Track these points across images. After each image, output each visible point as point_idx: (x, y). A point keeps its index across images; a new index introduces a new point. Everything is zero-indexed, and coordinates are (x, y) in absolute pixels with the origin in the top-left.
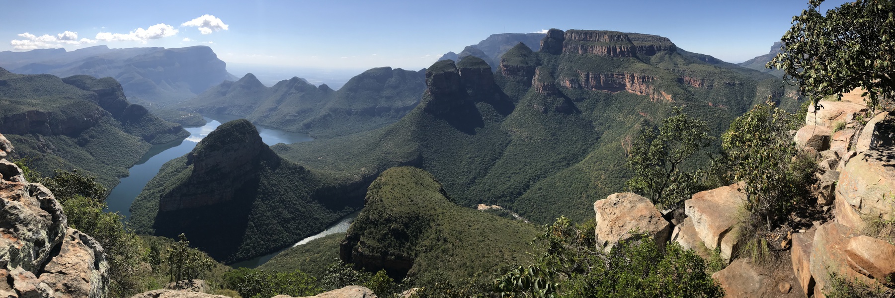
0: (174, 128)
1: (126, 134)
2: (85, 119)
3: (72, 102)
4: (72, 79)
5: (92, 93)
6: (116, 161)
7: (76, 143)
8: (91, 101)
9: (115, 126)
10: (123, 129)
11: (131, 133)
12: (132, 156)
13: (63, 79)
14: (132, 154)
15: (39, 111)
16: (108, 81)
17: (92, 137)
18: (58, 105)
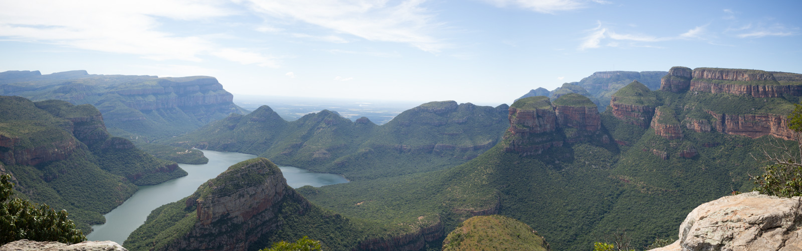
0: (168, 166)
1: (104, 172)
2: (56, 150)
3: (44, 129)
4: (46, 104)
5: (66, 121)
6: (89, 204)
7: (41, 177)
8: (64, 129)
9: (91, 161)
10: (100, 164)
11: (110, 171)
12: (110, 198)
13: (35, 103)
14: (109, 196)
15: (5, 136)
16: (87, 109)
17: (61, 172)
18: (27, 131)
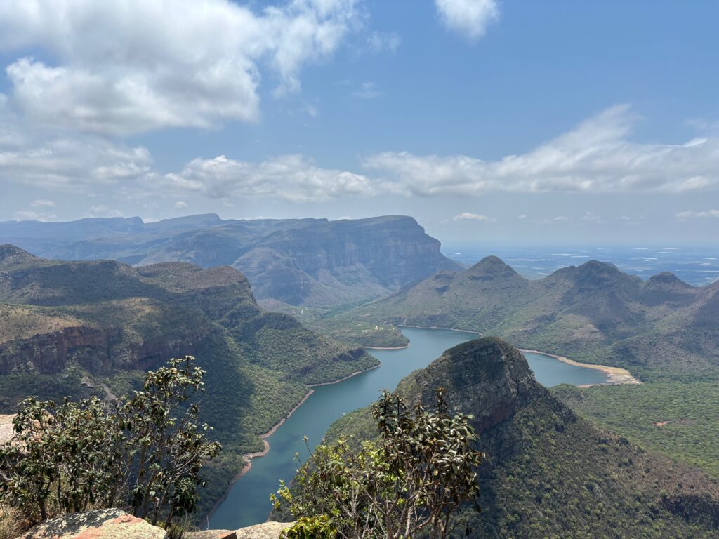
13: (138, 269)
15: (92, 326)
